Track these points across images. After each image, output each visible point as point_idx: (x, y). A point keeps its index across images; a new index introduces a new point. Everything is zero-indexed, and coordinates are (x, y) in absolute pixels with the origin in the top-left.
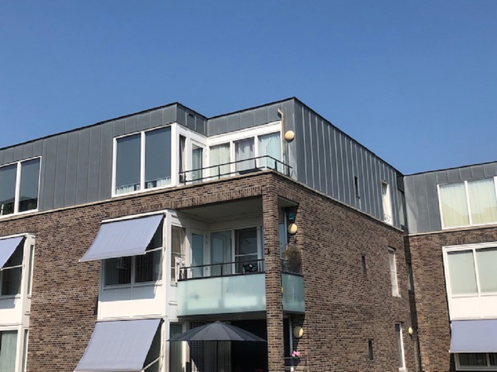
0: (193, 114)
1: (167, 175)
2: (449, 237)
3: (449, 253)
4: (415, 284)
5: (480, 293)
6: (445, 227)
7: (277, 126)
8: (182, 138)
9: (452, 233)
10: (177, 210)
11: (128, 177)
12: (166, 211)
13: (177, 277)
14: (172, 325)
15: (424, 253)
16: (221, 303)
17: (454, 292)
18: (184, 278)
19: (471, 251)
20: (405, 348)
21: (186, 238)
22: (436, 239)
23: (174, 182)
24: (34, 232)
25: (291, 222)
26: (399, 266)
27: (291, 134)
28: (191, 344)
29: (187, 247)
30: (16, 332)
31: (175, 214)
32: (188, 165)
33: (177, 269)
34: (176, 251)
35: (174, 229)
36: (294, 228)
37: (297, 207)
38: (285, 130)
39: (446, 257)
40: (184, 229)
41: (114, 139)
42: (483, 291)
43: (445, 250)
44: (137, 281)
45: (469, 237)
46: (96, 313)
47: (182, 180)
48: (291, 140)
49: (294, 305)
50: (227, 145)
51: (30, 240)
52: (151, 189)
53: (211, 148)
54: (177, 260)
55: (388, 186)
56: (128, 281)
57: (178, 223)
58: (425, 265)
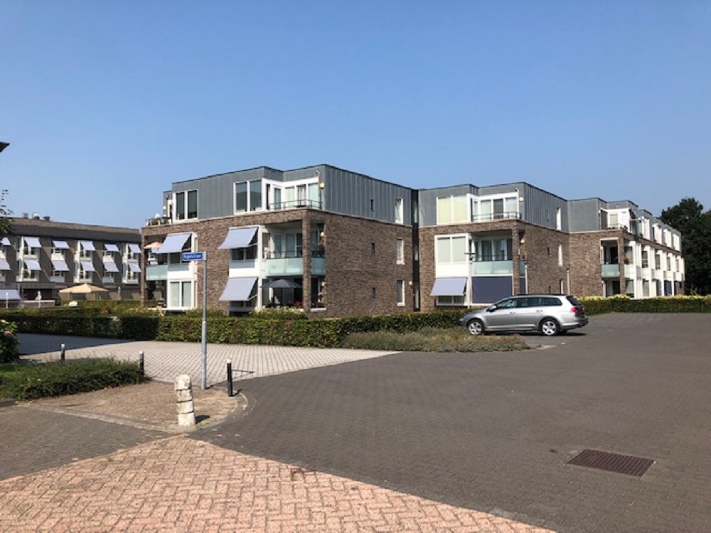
0: (274, 171)
1: (260, 205)
2: (440, 230)
3: (439, 239)
4: (420, 256)
5: (452, 262)
6: (439, 223)
7: (316, 180)
8: (268, 186)
9: (442, 227)
10: (265, 224)
11: (241, 205)
12: (259, 226)
13: (266, 257)
14: (263, 280)
15: (426, 239)
16: (285, 271)
17: (439, 261)
18: (269, 258)
19: (449, 238)
20: (405, 292)
21: (271, 239)
22: (433, 231)
23: (263, 209)
24: (195, 231)
25: (321, 232)
26: (405, 247)
27: (322, 185)
28: (274, 289)
29: (271, 243)
30: (190, 282)
31: (264, 226)
32: (271, 200)
33: (265, 254)
34: (265, 244)
35: (263, 234)
36: (322, 234)
37: (323, 224)
38: (320, 182)
39: (436, 241)
40: (269, 234)
41: (234, 184)
42: (454, 261)
43: (436, 237)
44: (247, 258)
45: (450, 230)
46: (228, 273)
47: (268, 208)
48: (322, 188)
49: (318, 272)
50: (293, 187)
51: (194, 235)
52: (253, 212)
53: (286, 188)
54: (266, 249)
55: (402, 201)
56: (243, 259)
57: (266, 231)
58: (426, 245)
